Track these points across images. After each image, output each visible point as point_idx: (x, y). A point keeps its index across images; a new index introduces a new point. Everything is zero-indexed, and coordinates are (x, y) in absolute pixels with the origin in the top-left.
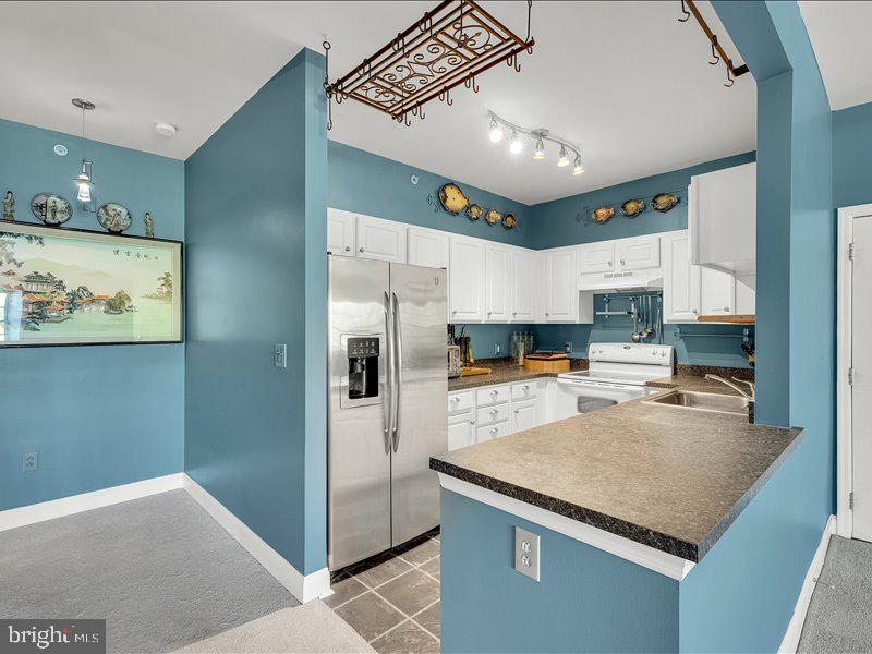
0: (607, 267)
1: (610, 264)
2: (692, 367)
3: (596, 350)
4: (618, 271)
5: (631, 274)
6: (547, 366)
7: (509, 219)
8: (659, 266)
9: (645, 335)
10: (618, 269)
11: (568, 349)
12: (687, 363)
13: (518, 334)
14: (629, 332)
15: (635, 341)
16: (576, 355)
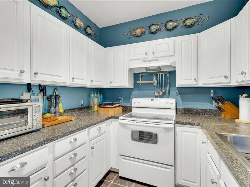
0: (145, 56)
1: (146, 54)
2: (185, 109)
3: (136, 102)
4: (150, 58)
5: (158, 60)
6: (111, 112)
7: (88, 28)
8: (174, 55)
9: (161, 93)
10: (150, 57)
11: (121, 101)
12: (182, 107)
13: (94, 93)
14: (152, 92)
15: (156, 97)
16: (124, 104)
